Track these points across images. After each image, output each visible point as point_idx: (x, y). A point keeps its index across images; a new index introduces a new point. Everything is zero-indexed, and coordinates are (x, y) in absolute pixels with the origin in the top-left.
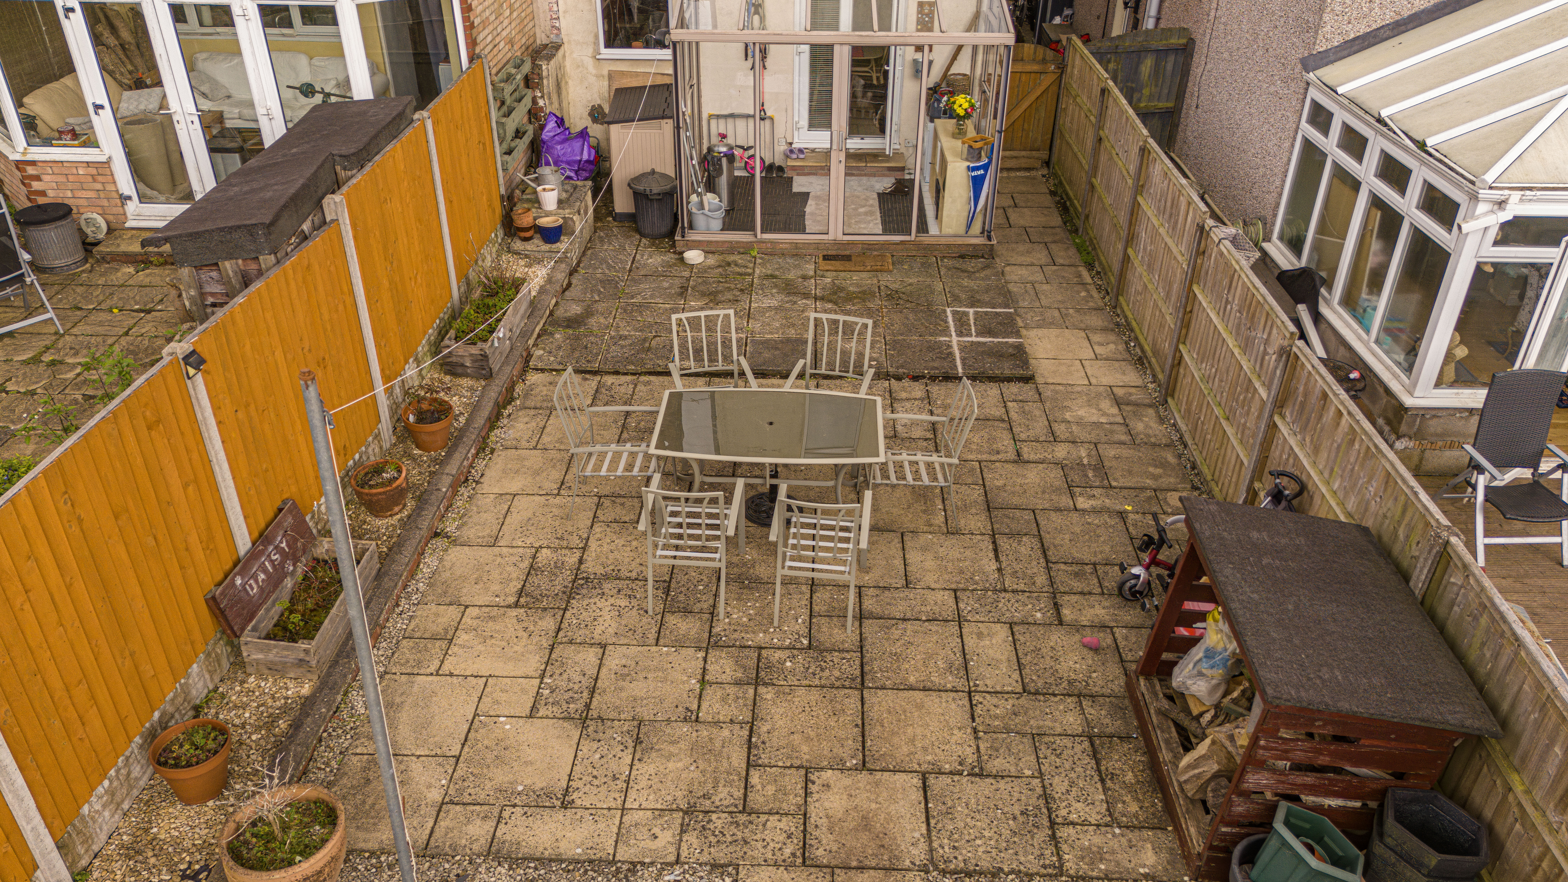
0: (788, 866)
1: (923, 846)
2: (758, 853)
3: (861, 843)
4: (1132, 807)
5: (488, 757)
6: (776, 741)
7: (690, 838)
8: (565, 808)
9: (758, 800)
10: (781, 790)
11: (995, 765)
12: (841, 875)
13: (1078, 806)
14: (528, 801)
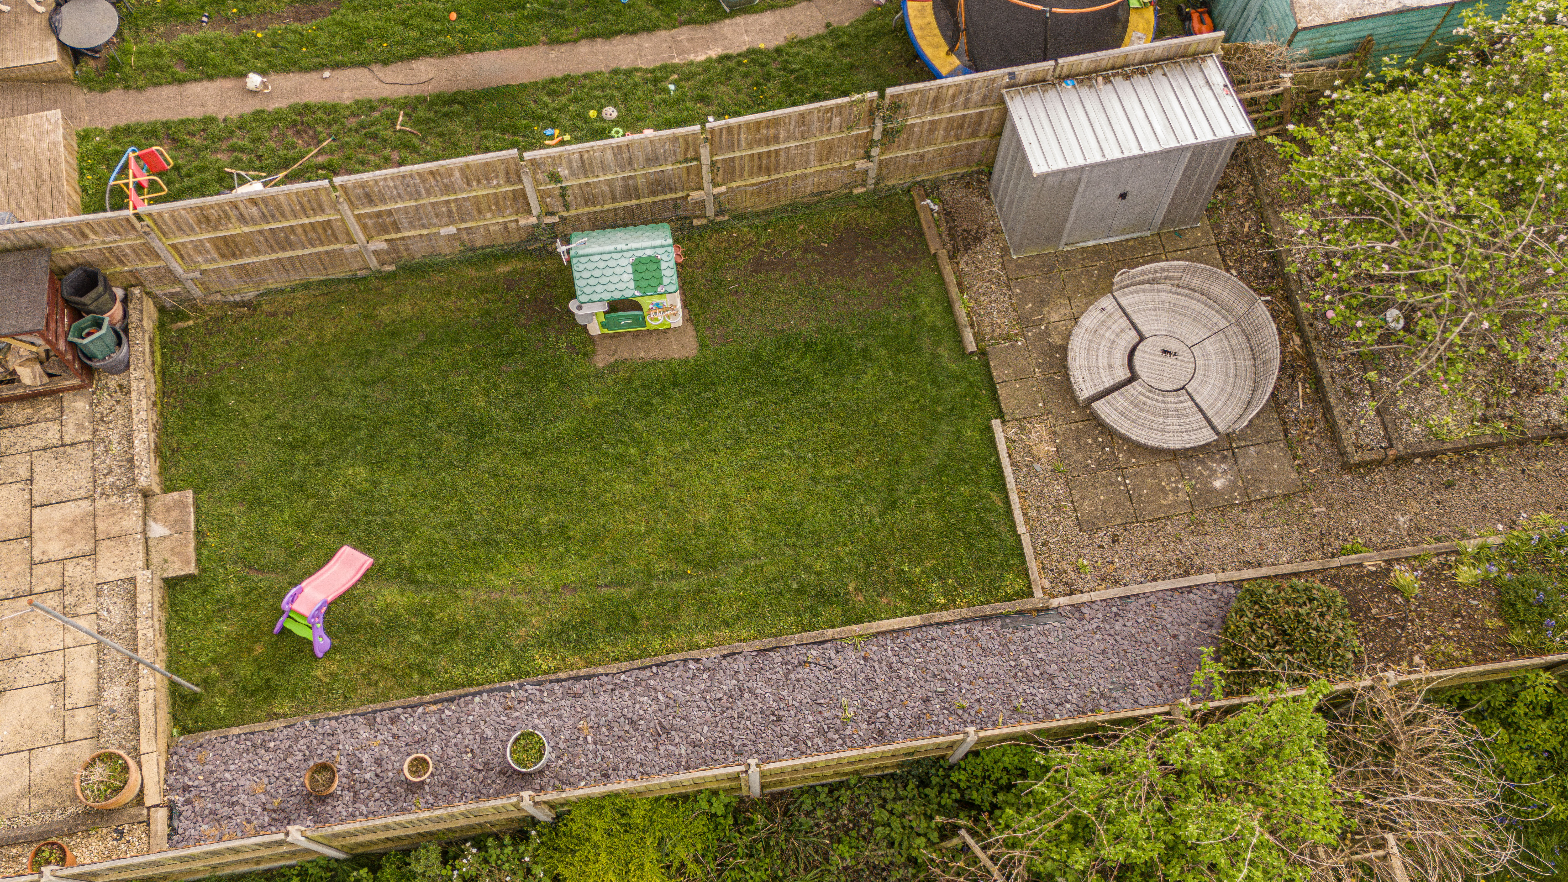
0: (96, 561)
1: (80, 502)
2: (89, 577)
3: (79, 531)
4: (49, 410)
5: (29, 733)
6: (13, 585)
7: (81, 611)
8: (63, 678)
9: (55, 584)
10: (48, 575)
11: (24, 473)
12: (100, 536)
13: (50, 434)
14: (60, 698)
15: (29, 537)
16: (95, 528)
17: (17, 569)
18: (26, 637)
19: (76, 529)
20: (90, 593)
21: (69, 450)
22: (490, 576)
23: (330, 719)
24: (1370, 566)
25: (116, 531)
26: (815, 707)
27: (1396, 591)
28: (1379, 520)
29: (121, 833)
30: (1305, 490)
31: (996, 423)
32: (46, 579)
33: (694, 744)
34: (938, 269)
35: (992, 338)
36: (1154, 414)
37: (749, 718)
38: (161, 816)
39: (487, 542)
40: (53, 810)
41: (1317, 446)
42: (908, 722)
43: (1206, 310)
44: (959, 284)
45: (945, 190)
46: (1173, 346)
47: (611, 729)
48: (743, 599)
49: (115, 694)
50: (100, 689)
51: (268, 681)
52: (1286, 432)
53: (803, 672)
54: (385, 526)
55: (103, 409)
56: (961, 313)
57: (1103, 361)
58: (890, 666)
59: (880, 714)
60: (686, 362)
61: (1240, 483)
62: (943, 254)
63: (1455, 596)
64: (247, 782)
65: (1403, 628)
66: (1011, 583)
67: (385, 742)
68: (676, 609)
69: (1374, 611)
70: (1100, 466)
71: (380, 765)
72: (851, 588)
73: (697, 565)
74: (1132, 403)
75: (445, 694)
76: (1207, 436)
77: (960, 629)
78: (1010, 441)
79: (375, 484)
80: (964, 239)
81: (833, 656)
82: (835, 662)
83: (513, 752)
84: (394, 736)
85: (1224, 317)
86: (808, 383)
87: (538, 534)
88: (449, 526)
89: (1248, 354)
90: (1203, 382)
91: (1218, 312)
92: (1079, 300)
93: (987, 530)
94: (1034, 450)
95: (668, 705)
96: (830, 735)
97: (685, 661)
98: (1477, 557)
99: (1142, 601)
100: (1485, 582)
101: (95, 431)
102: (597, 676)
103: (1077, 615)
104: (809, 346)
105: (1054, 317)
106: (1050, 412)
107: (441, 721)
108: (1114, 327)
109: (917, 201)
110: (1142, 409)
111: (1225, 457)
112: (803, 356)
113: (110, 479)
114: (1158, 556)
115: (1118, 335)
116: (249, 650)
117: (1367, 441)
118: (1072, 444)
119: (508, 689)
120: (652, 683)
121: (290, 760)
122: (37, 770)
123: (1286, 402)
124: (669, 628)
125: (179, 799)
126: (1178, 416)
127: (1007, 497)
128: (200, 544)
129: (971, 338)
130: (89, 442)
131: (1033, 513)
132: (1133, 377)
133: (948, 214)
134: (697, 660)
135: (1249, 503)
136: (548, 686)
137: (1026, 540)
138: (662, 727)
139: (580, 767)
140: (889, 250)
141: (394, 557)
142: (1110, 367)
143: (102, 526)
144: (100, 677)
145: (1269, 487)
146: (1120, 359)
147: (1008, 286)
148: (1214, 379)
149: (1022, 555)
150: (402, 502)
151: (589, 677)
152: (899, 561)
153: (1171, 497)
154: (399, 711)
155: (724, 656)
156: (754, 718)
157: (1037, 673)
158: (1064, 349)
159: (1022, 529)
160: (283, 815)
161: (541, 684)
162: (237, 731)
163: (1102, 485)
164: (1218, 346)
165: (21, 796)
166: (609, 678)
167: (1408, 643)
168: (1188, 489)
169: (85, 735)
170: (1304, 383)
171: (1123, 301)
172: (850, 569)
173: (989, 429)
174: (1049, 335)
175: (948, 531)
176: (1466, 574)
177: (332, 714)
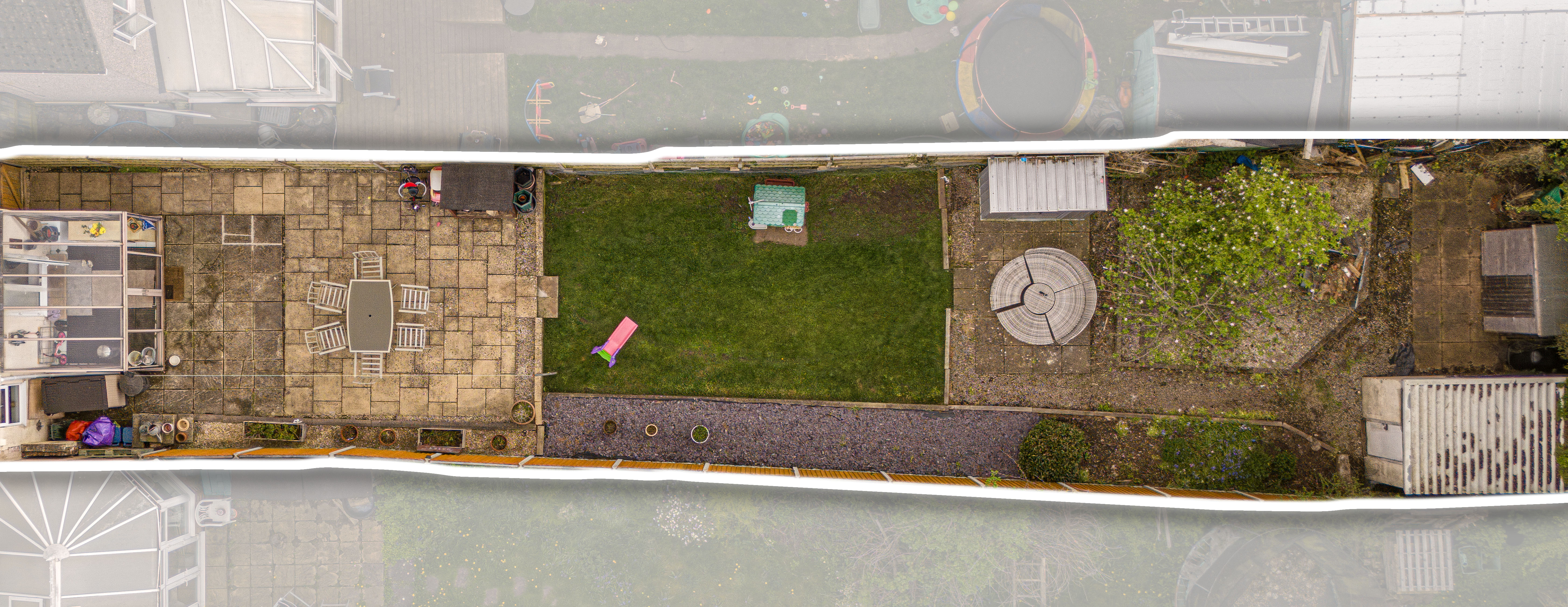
0: (516, 307)
1: (509, 276)
2: (512, 313)
3: (509, 290)
4: (496, 225)
5: (486, 381)
6: (479, 310)
7: (509, 329)
8: (501, 359)
9: (497, 314)
10: (495, 308)
11: (484, 256)
12: (518, 295)
13: (496, 239)
14: (499, 368)
15: (487, 289)
16: (516, 290)
17: (481, 303)
18: (485, 337)
19: (508, 289)
20: (513, 322)
21: (505, 249)
22: (691, 343)
23: (614, 398)
24: (1108, 418)
25: (525, 293)
26: (829, 436)
27: (1116, 433)
28: (1123, 395)
29: (525, 433)
30: (1092, 372)
31: (948, 310)
32: (494, 311)
33: (772, 442)
34: (940, 218)
35: (959, 263)
36: (1026, 324)
37: (798, 436)
38: (542, 429)
39: (691, 326)
40: (496, 416)
41: (1105, 352)
42: (869, 452)
43: (1070, 274)
44: (949, 229)
45: (955, 172)
46: (1046, 290)
47: (736, 428)
48: (805, 376)
49: (523, 370)
50: (516, 367)
51: (586, 374)
52: (1092, 341)
53: (827, 420)
54: (645, 308)
55: (521, 229)
56: (946, 247)
57: (1009, 292)
58: (867, 424)
59: (858, 445)
60: (800, 248)
61: (1060, 364)
62: (945, 211)
63: (1143, 441)
64: (576, 420)
65: (1113, 451)
66: (935, 392)
67: (637, 413)
68: (774, 375)
69: (1102, 440)
70: (994, 341)
71: (634, 424)
72: (858, 381)
73: (787, 356)
74: (1017, 317)
75: (664, 397)
76: (1050, 341)
77: (904, 414)
78: (953, 320)
79: (642, 287)
80: (958, 203)
81: (842, 414)
82: (842, 418)
83: (694, 433)
84: (641, 412)
85: (1078, 280)
86: (860, 269)
87: (714, 326)
88: (674, 315)
89: (1083, 302)
90: (1056, 313)
91: (1075, 276)
92: (1009, 251)
93: (931, 363)
94: (964, 327)
95: (763, 423)
96: (833, 450)
97: (774, 404)
98: (1160, 425)
99: (994, 414)
100: (1160, 437)
101: (517, 240)
102: (733, 403)
103: (961, 415)
104: (864, 249)
105: (993, 258)
106: (977, 309)
107: (662, 409)
108: (1020, 274)
109: (939, 176)
110: (1021, 321)
111: (1057, 349)
112: (860, 255)
113: (523, 267)
114: (1009, 392)
115: (1021, 279)
116: (579, 358)
117: (1129, 355)
118: (983, 328)
119: (693, 401)
120: (758, 411)
121: (595, 414)
122: (489, 398)
123: (1097, 326)
124: (769, 384)
125: (547, 422)
126: (1037, 328)
127: (944, 349)
128: (560, 302)
129: (948, 261)
130: (515, 246)
131: (955, 359)
132: (1022, 303)
133: (954, 186)
134: (779, 405)
135: (1062, 374)
136: (711, 403)
137: (947, 373)
138: (759, 432)
139: (721, 442)
140: (917, 201)
141: (648, 325)
142: (1012, 296)
143: (519, 289)
144: (516, 361)
145: (1074, 369)
146: (1017, 292)
147: (974, 235)
148: (1062, 312)
149: (944, 379)
150: (654, 298)
151: (729, 402)
152: (882, 372)
153: (1024, 364)
154: (644, 400)
155: (792, 405)
156: (800, 436)
157: (935, 440)
158: (993, 276)
159: (947, 367)
160: (591, 438)
161: (708, 401)
162: (572, 395)
163: (992, 352)
164: (1069, 295)
165: (482, 408)
166: (739, 405)
167: (1113, 458)
168: (1034, 362)
169: (509, 387)
170: (1109, 318)
171: (1028, 261)
172: (860, 372)
173: (945, 312)
174: (988, 267)
175: (911, 361)
176: (1152, 431)
177: (614, 396)
